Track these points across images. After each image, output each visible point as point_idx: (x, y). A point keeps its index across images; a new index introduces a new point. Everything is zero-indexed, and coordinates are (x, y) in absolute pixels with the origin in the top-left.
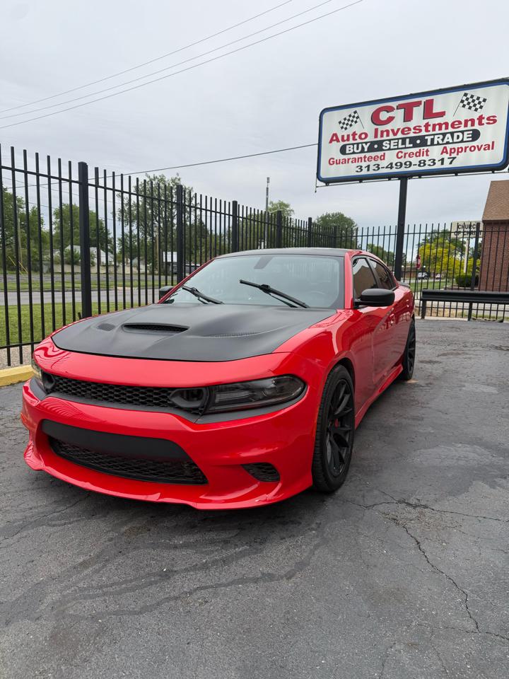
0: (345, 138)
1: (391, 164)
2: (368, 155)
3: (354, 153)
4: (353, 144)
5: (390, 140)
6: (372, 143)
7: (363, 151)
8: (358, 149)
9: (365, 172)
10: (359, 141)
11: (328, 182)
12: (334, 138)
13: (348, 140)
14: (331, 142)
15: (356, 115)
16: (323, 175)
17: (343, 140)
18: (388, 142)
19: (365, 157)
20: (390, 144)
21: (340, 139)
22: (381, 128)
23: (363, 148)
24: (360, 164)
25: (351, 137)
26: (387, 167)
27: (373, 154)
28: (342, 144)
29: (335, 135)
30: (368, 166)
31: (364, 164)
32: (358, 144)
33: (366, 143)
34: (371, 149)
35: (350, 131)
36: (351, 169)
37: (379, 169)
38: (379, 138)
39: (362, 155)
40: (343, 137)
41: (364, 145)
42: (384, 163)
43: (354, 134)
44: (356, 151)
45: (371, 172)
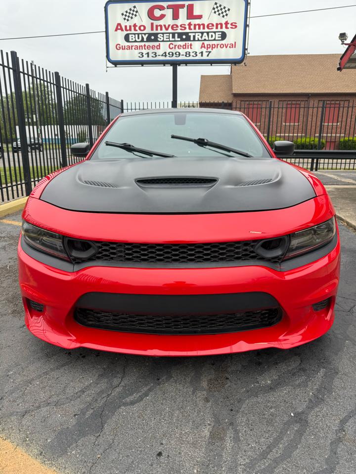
0: (128, 28)
1: (165, 53)
2: (147, 44)
3: (135, 41)
4: (135, 34)
5: (163, 34)
6: (150, 35)
7: (142, 41)
8: (138, 38)
9: (145, 58)
10: (139, 32)
11: (116, 63)
12: (119, 27)
13: (130, 30)
14: (116, 30)
15: (135, 10)
16: (112, 58)
17: (126, 30)
18: (162, 35)
19: (145, 46)
20: (163, 37)
21: (124, 28)
22: (156, 23)
23: (143, 38)
24: (141, 51)
25: (133, 28)
26: (162, 55)
27: (151, 44)
28: (126, 33)
29: (119, 24)
30: (148, 54)
31: (145, 52)
32: (138, 34)
33: (145, 34)
34: (149, 40)
35: (131, 23)
36: (134, 55)
37: (156, 56)
38: (155, 31)
39: (143, 44)
40: (126, 27)
41: (143, 35)
42: (160, 52)
43: (135, 26)
44: (137, 40)
45: (150, 58)
